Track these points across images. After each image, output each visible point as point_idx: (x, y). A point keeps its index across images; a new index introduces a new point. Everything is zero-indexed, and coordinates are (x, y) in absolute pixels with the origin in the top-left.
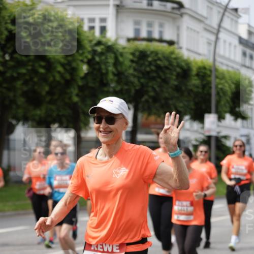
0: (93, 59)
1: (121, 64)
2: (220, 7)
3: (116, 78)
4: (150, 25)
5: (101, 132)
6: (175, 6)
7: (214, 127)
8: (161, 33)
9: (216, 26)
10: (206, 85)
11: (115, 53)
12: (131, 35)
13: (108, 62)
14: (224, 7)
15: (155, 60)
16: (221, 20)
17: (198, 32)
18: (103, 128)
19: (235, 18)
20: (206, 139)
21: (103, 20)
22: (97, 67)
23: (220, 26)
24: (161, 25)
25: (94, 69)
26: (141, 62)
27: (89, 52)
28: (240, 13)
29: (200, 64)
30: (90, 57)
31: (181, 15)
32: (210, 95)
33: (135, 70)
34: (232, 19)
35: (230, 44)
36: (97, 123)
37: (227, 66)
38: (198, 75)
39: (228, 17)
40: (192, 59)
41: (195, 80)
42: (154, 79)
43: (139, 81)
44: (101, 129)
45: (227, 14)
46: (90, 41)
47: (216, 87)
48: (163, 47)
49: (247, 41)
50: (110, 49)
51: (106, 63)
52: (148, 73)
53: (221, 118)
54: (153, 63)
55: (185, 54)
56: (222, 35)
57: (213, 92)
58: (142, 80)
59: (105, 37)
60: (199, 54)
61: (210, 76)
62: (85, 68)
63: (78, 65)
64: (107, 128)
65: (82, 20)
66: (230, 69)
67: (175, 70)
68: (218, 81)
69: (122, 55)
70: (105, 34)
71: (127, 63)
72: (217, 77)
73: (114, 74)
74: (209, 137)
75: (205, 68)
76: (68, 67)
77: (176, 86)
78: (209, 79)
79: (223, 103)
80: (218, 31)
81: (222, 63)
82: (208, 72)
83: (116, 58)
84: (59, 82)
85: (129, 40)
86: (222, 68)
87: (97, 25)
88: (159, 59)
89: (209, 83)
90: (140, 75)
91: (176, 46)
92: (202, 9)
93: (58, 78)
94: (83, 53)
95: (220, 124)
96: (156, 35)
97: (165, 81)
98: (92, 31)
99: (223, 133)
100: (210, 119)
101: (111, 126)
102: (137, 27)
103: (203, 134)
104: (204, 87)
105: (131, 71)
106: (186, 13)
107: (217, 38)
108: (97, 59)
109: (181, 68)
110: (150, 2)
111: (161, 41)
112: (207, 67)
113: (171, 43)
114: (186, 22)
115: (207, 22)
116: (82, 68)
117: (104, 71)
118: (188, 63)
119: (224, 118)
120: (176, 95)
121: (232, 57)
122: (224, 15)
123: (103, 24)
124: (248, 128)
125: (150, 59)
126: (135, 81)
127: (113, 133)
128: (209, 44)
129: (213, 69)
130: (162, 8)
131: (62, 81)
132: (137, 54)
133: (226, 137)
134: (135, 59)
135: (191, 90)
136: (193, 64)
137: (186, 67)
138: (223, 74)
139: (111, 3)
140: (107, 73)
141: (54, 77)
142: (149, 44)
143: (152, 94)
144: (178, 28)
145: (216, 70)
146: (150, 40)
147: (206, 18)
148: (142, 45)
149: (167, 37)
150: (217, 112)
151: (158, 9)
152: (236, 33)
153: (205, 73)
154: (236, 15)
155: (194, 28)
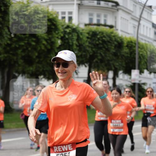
0: (64, 36)
1: (81, 39)
2: (141, 5)
3: (78, 48)
4: (98, 16)
5: (59, 73)
6: (114, 4)
7: (137, 78)
8: (105, 21)
9: (138, 17)
10: (132, 53)
11: (77, 33)
12: (87, 22)
13: (73, 39)
14: (143, 5)
15: (102, 37)
16: (142, 13)
17: (128, 20)
18: (60, 70)
19: (150, 12)
20: (132, 85)
21: (70, 13)
22: (66, 41)
23: (141, 16)
24: (105, 16)
25: (65, 43)
26: (93, 38)
27: (62, 32)
28: (153, 9)
29: (129, 40)
30: (62, 35)
31: (118, 10)
32: (135, 58)
33: (90, 43)
34: (148, 13)
35: (147, 27)
36: (56, 67)
37: (145, 40)
38: (127, 46)
39: (146, 11)
40: (124, 36)
41: (126, 49)
42: (101, 48)
43: (92, 50)
44: (60, 71)
45: (145, 9)
46: (63, 26)
47: (139, 54)
48: (107, 29)
50: (74, 30)
51: (72, 39)
52: (98, 45)
53: (141, 72)
54: (101, 39)
55: (120, 34)
56: (142, 22)
57: (137, 56)
58: (94, 49)
59: (71, 23)
60: (128, 34)
61: (135, 47)
62: (59, 42)
63: (55, 40)
64: (63, 70)
65: (58, 13)
66: (147, 43)
67: (114, 43)
68: (139, 49)
69: (81, 34)
70: (72, 21)
71: (85, 39)
72: (139, 47)
73: (77, 46)
74: (134, 84)
75: (131, 42)
76: (49, 42)
77: (114, 53)
78: (134, 49)
79: (142, 63)
80: (140, 19)
81: (142, 39)
82: (134, 45)
83: (78, 36)
84: (43, 50)
85: (86, 25)
86: (142, 42)
87: (67, 16)
88: (104, 37)
89: (134, 51)
90: (93, 46)
91: (114, 28)
92: (130, 6)
93: (43, 48)
94: (58, 33)
95: (141, 76)
96: (102, 22)
97: (108, 50)
98: (64, 20)
99: (143, 81)
100: (135, 73)
101: (66, 69)
102: (91, 17)
103: (130, 82)
104: (131, 53)
105: (87, 44)
106: (120, 9)
107: (139, 24)
108: (67, 36)
109: (117, 42)
110: (99, 2)
111: (105, 25)
112: (133, 41)
113: (111, 27)
114: (121, 14)
115: (133, 14)
116: (58, 42)
117: (71, 44)
118: (121, 39)
119: (143, 72)
120: (114, 58)
121: (148, 36)
122: (143, 9)
123: (70, 16)
125: (98, 37)
126: (90, 49)
127: (67, 73)
128: (134, 27)
129: (136, 43)
130: (106, 6)
131: (46, 50)
132: (91, 33)
133: (144, 84)
134: (90, 37)
135: (123, 55)
136: (125, 39)
137: (120, 41)
138: (143, 46)
139: (75, 3)
140: (73, 45)
141: (41, 47)
142: (98, 27)
143: (100, 57)
144: (116, 18)
145: (139, 43)
146: (98, 25)
147: (133, 12)
148: (94, 28)
149: (109, 23)
150: (139, 69)
151: (104, 6)
152: (151, 20)
153: (132, 45)
154: (151, 10)
155: (125, 18)
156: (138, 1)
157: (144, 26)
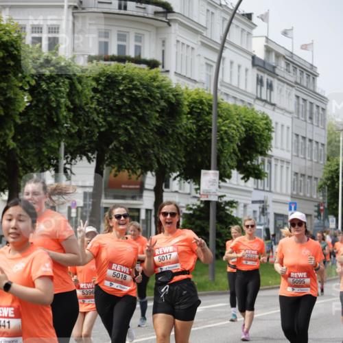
0: (38, 85)
1: (79, 94)
2: (224, 11)
3: (71, 115)
4: (122, 37)
6: (160, 9)
7: (214, 188)
8: (138, 48)
9: (219, 41)
10: (203, 128)
11: (70, 78)
13: (60, 91)
14: (231, 13)
15: (129, 89)
17: (193, 48)
19: (247, 29)
20: (202, 206)
22: (44, 98)
23: (224, 40)
24: (139, 38)
25: (39, 101)
27: (32, 76)
29: (196, 97)
30: (33, 83)
31: (169, 23)
32: (209, 142)
33: (99, 103)
34: (243, 30)
35: (239, 67)
37: (235, 98)
38: (190, 112)
39: (237, 26)
40: (183, 88)
41: (188, 119)
42: (127, 116)
43: (105, 120)
45: (234, 21)
47: (219, 131)
48: (142, 70)
49: (264, 62)
51: (57, 92)
52: (119, 107)
53: (224, 176)
54: (127, 94)
55: (173, 81)
56: (224, 54)
57: (214, 137)
58: (110, 119)
60: (195, 81)
61: (209, 113)
62: (26, 99)
66: (239, 104)
67: (159, 104)
68: (220, 120)
69: (80, 80)
71: (89, 92)
72: (220, 116)
73: (69, 109)
74: (207, 203)
75: (201, 102)
77: (159, 128)
78: (207, 118)
80: (223, 47)
81: (227, 95)
82: (207, 108)
83: (72, 85)
85: (91, 59)
88: (136, 88)
89: (208, 124)
91: (160, 68)
92: (198, 14)
94: (24, 77)
96: (131, 53)
97: (143, 120)
100: (209, 177)
103: (198, 198)
104: (200, 129)
105: (93, 106)
106: (175, 21)
107: (220, 57)
108: (44, 86)
109: (168, 101)
110: (123, 2)
111: (138, 61)
112: (205, 101)
113: (153, 64)
114: (175, 33)
115: (207, 34)
117: (54, 105)
118: (177, 94)
119: (229, 177)
121: (242, 87)
122: (230, 23)
124: (264, 190)
125: (121, 88)
128: (208, 65)
129: (213, 103)
130: (141, 13)
132: (103, 79)
134: (100, 87)
135: (181, 134)
136: (185, 95)
137: (174, 101)
138: (228, 110)
139: (66, 4)
140: (59, 107)
142: (122, 65)
143: (124, 138)
144: (164, 42)
145: (218, 104)
146: (122, 59)
147: (205, 28)
148: (111, 66)
149: (147, 55)
151: (135, 13)
152: (249, 50)
153: (202, 109)
154: (249, 24)
155: (187, 43)
156: (219, 3)
157: (232, 63)
